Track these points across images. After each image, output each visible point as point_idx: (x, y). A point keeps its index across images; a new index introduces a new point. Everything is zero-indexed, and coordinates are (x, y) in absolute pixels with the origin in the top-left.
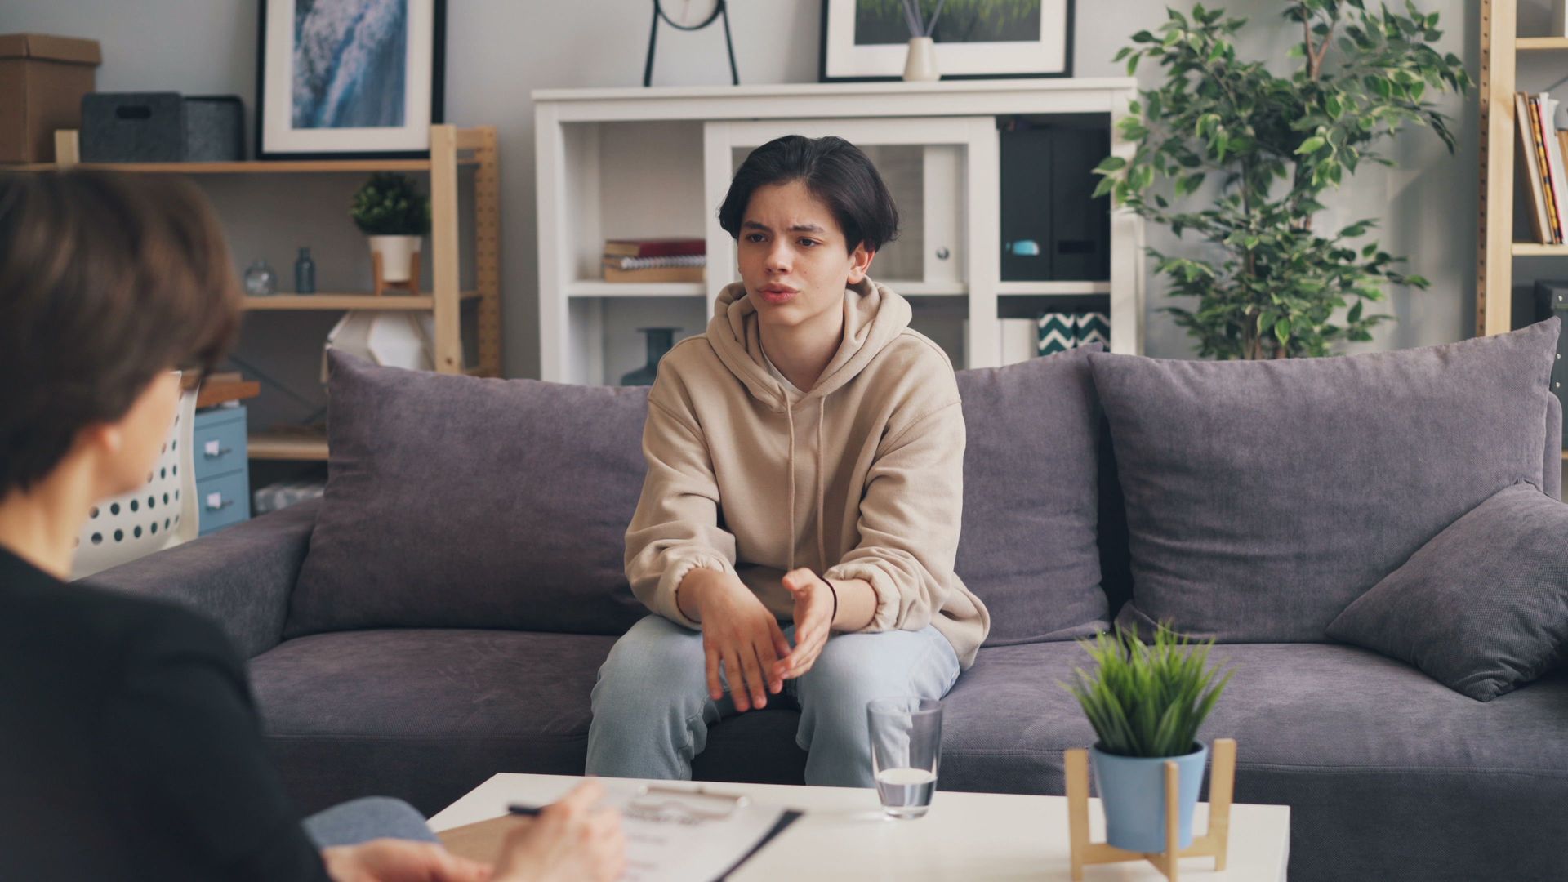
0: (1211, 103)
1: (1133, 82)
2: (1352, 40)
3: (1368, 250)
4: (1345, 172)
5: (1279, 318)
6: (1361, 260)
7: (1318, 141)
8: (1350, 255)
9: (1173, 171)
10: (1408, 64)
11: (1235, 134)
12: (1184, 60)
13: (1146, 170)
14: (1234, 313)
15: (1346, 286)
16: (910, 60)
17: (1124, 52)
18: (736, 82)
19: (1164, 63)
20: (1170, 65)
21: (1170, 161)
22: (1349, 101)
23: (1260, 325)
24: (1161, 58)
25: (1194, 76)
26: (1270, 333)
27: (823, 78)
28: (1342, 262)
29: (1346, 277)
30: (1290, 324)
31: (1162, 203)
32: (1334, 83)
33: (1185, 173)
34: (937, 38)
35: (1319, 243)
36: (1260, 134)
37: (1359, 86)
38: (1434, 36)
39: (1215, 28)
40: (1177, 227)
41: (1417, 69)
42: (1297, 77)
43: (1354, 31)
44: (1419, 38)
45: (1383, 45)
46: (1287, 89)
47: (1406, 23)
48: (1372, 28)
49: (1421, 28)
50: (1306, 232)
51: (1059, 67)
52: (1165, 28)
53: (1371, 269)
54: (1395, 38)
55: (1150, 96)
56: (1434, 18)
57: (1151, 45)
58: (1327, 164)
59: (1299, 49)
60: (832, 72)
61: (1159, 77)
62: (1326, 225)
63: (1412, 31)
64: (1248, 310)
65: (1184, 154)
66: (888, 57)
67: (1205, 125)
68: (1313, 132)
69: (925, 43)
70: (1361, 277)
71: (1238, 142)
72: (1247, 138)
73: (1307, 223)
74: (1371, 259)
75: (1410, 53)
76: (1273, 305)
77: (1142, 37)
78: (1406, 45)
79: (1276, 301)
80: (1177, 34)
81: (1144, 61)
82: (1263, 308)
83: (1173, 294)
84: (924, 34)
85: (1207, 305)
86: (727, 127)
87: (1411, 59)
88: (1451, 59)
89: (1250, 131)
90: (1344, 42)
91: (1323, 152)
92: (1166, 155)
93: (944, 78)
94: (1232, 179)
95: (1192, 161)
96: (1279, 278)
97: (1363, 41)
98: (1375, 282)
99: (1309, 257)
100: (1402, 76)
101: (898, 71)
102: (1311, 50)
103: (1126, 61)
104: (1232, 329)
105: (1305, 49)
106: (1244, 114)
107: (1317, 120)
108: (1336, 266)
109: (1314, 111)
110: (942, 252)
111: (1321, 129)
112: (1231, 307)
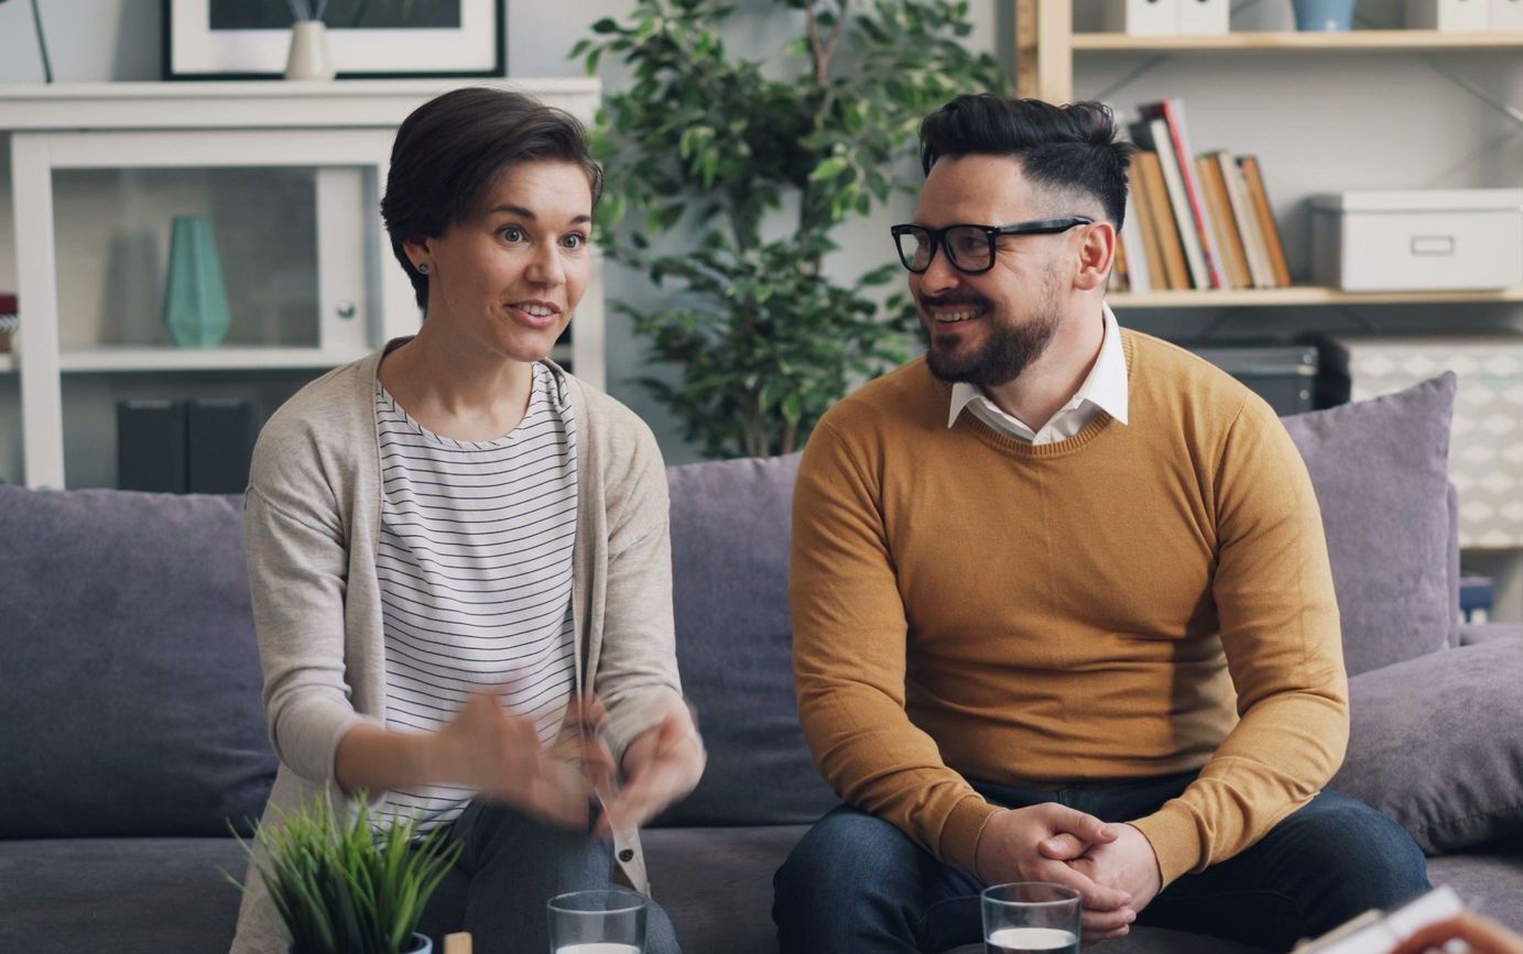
0: (699, 113)
1: (594, 84)
2: (865, 34)
3: (893, 302)
4: (875, 203)
5: (788, 391)
6: (883, 315)
7: (838, 163)
8: (869, 309)
9: (647, 199)
10: (934, 66)
11: (725, 154)
12: (656, 53)
13: (615, 200)
14: (730, 385)
15: (866, 347)
16: (294, 51)
17: (581, 46)
18: (49, 79)
19: (630, 59)
20: (636, 64)
21: (644, 188)
22: (874, 111)
23: (764, 400)
24: (627, 52)
25: (664, 76)
26: (776, 410)
27: (167, 75)
28: (859, 317)
29: (868, 336)
30: (801, 399)
31: (640, 242)
32: (849, 88)
33: (659, 203)
34: (331, 22)
35: (836, 294)
36: (757, 153)
37: (881, 92)
38: (964, 30)
39: (696, 17)
40: (657, 273)
41: (947, 71)
42: (802, 80)
43: (865, 22)
44: (947, 32)
45: (902, 43)
46: (790, 95)
47: (930, 14)
48: (889, 18)
49: (947, 20)
50: (815, 279)
51: (487, 61)
52: (635, 15)
53: (896, 325)
54: (917, 32)
55: (616, 102)
56: (963, 8)
57: (613, 37)
58: (850, 194)
59: (801, 45)
60: (180, 64)
61: (625, 79)
62: (841, 268)
63: (939, 22)
64: (751, 382)
65: (657, 179)
66: (265, 47)
67: (693, 142)
68: (828, 152)
69: (314, 30)
70: (882, 336)
71: (728, 164)
72: (739, 159)
73: (817, 267)
74: (896, 313)
75: (937, 51)
76: (782, 376)
77: (605, 26)
78: (929, 42)
79: (787, 369)
80: (652, 25)
81: (606, 57)
82: (770, 378)
83: (652, 361)
84: (313, 16)
85: (695, 376)
86: (42, 142)
87: (938, 59)
88: (985, 60)
89: (744, 149)
90: (854, 37)
91: (845, 177)
92: (637, 180)
93: (341, 76)
94: (713, 210)
95: (668, 188)
96: (789, 339)
97: (877, 35)
98: (903, 342)
99: (825, 312)
100: (930, 80)
101: (277, 64)
102: (818, 46)
103: (583, 57)
104: (729, 405)
105: (809, 44)
106: (738, 126)
107: (835, 135)
108: (851, 323)
109: (828, 125)
110: (345, 308)
111: (839, 148)
112: (730, 377)
